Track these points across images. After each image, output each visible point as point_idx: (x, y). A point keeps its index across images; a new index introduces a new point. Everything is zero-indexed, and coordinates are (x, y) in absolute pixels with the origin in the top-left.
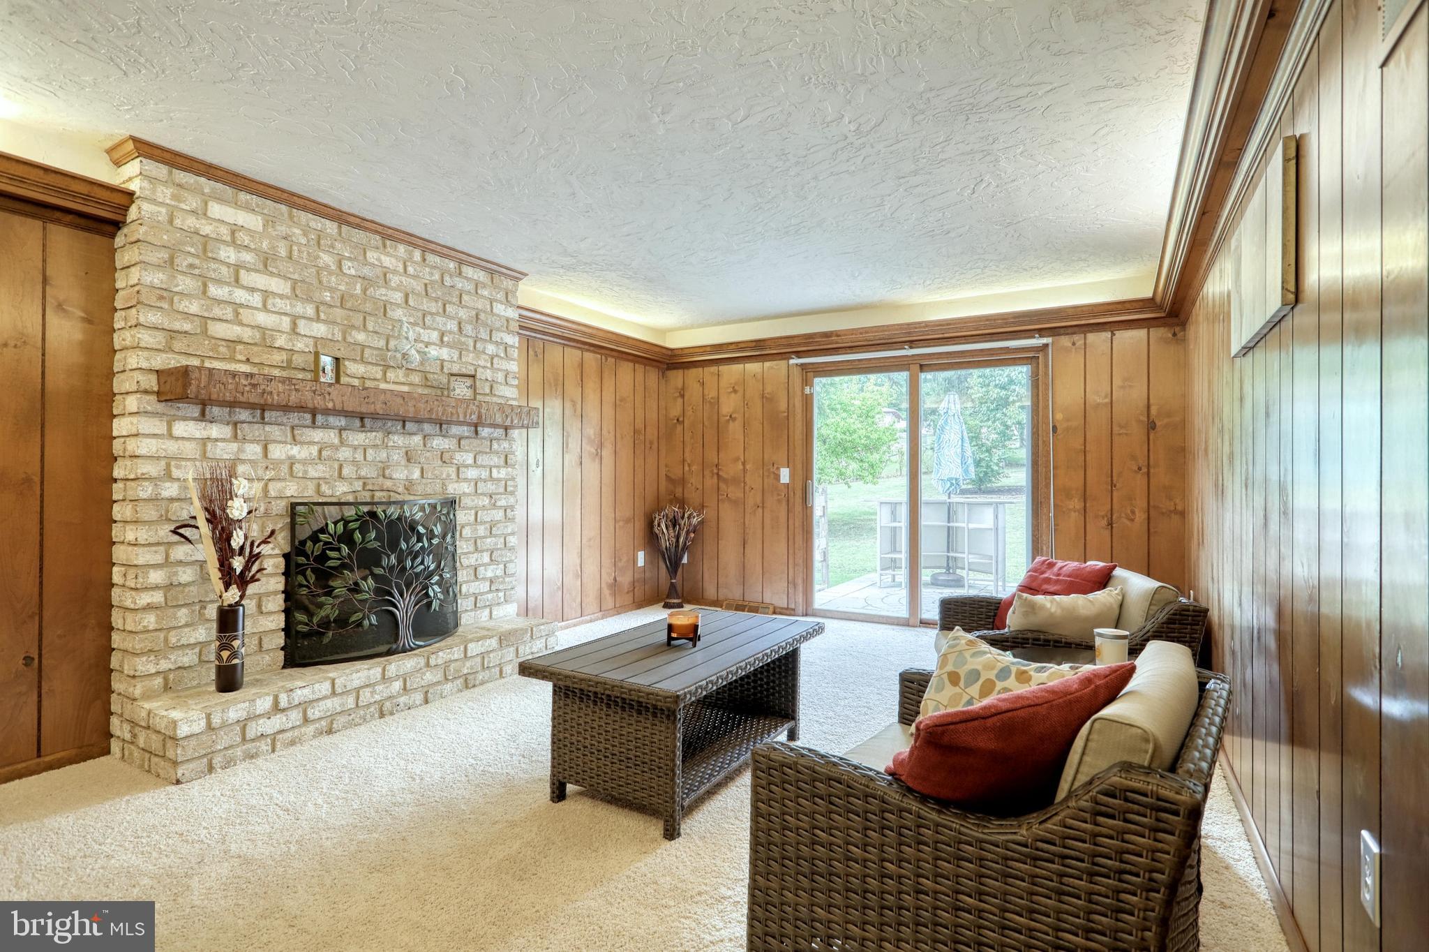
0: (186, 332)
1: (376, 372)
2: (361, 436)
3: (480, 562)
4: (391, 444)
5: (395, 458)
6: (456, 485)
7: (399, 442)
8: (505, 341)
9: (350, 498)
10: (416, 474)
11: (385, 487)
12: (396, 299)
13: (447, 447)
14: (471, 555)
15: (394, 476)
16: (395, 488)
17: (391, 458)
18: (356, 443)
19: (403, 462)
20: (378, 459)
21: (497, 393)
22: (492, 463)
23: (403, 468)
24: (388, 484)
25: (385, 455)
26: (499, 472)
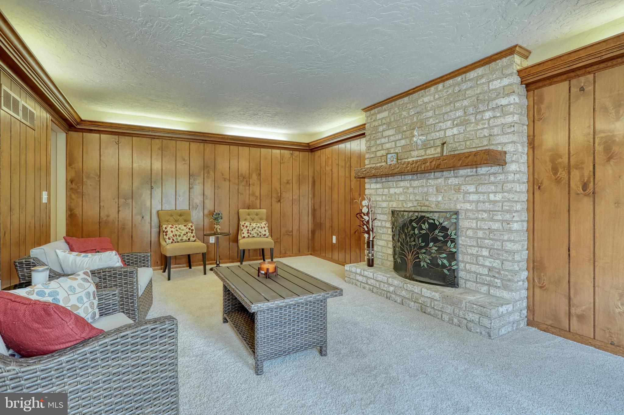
0: (373, 157)
1: (422, 153)
2: (417, 182)
3: (479, 253)
4: (428, 184)
5: (431, 190)
6: (462, 205)
7: (432, 183)
8: (499, 104)
9: (413, 209)
10: (440, 199)
11: (425, 205)
12: (430, 115)
13: (457, 183)
14: (473, 248)
15: (430, 199)
16: (430, 205)
17: (429, 191)
18: (415, 185)
19: (435, 192)
20: (423, 192)
21: (493, 143)
22: (490, 190)
23: (434, 195)
24: (427, 203)
25: (426, 190)
26: (495, 196)
